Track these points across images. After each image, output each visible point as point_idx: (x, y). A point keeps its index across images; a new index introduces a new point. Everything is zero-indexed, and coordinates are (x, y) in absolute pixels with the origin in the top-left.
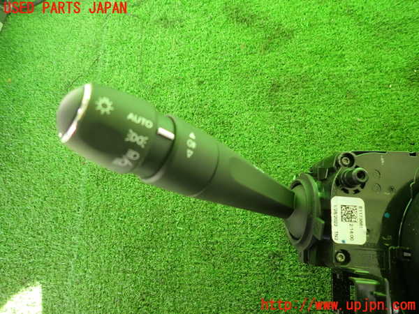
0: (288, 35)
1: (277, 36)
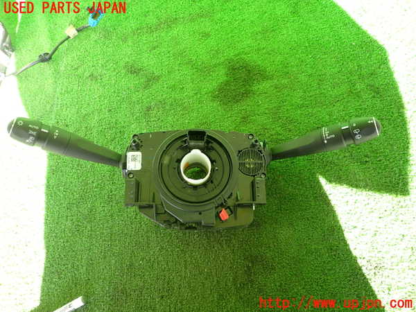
0: (157, 79)
1: (152, 79)
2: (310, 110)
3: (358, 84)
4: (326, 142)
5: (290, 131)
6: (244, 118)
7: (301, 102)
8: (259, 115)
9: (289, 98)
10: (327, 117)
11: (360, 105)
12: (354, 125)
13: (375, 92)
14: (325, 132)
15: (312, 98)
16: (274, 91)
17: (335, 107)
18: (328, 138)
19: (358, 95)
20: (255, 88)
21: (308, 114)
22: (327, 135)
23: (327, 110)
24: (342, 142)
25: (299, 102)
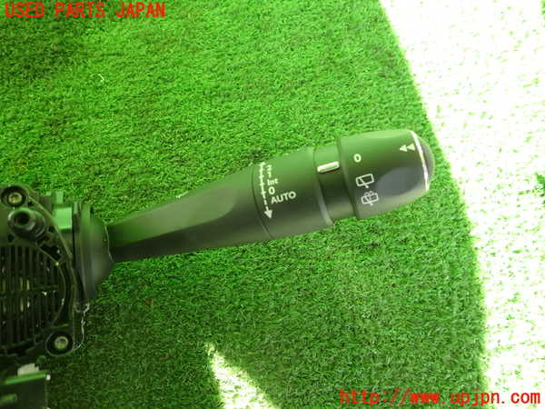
2: (235, 105)
3: (346, 43)
4: (269, 213)
5: (182, 162)
6: (54, 123)
7: (213, 83)
8: (97, 116)
9: (180, 71)
10: (278, 124)
11: (353, 95)
12: (358, 158)
13: (384, 63)
14: (266, 178)
15: (239, 73)
16: (143, 52)
17: (296, 99)
18: (273, 200)
19: (346, 70)
20: (90, 40)
21: (231, 115)
22: (272, 191)
23: (276, 105)
24: (317, 209)
25: (208, 82)
